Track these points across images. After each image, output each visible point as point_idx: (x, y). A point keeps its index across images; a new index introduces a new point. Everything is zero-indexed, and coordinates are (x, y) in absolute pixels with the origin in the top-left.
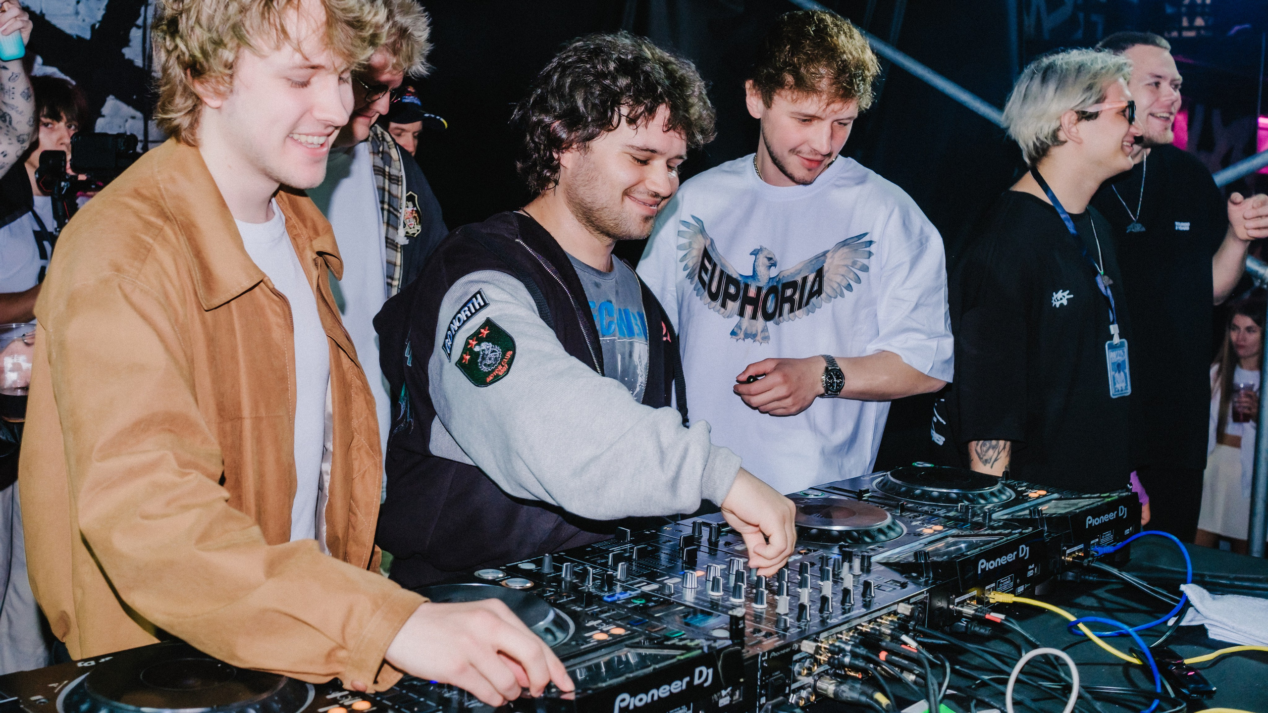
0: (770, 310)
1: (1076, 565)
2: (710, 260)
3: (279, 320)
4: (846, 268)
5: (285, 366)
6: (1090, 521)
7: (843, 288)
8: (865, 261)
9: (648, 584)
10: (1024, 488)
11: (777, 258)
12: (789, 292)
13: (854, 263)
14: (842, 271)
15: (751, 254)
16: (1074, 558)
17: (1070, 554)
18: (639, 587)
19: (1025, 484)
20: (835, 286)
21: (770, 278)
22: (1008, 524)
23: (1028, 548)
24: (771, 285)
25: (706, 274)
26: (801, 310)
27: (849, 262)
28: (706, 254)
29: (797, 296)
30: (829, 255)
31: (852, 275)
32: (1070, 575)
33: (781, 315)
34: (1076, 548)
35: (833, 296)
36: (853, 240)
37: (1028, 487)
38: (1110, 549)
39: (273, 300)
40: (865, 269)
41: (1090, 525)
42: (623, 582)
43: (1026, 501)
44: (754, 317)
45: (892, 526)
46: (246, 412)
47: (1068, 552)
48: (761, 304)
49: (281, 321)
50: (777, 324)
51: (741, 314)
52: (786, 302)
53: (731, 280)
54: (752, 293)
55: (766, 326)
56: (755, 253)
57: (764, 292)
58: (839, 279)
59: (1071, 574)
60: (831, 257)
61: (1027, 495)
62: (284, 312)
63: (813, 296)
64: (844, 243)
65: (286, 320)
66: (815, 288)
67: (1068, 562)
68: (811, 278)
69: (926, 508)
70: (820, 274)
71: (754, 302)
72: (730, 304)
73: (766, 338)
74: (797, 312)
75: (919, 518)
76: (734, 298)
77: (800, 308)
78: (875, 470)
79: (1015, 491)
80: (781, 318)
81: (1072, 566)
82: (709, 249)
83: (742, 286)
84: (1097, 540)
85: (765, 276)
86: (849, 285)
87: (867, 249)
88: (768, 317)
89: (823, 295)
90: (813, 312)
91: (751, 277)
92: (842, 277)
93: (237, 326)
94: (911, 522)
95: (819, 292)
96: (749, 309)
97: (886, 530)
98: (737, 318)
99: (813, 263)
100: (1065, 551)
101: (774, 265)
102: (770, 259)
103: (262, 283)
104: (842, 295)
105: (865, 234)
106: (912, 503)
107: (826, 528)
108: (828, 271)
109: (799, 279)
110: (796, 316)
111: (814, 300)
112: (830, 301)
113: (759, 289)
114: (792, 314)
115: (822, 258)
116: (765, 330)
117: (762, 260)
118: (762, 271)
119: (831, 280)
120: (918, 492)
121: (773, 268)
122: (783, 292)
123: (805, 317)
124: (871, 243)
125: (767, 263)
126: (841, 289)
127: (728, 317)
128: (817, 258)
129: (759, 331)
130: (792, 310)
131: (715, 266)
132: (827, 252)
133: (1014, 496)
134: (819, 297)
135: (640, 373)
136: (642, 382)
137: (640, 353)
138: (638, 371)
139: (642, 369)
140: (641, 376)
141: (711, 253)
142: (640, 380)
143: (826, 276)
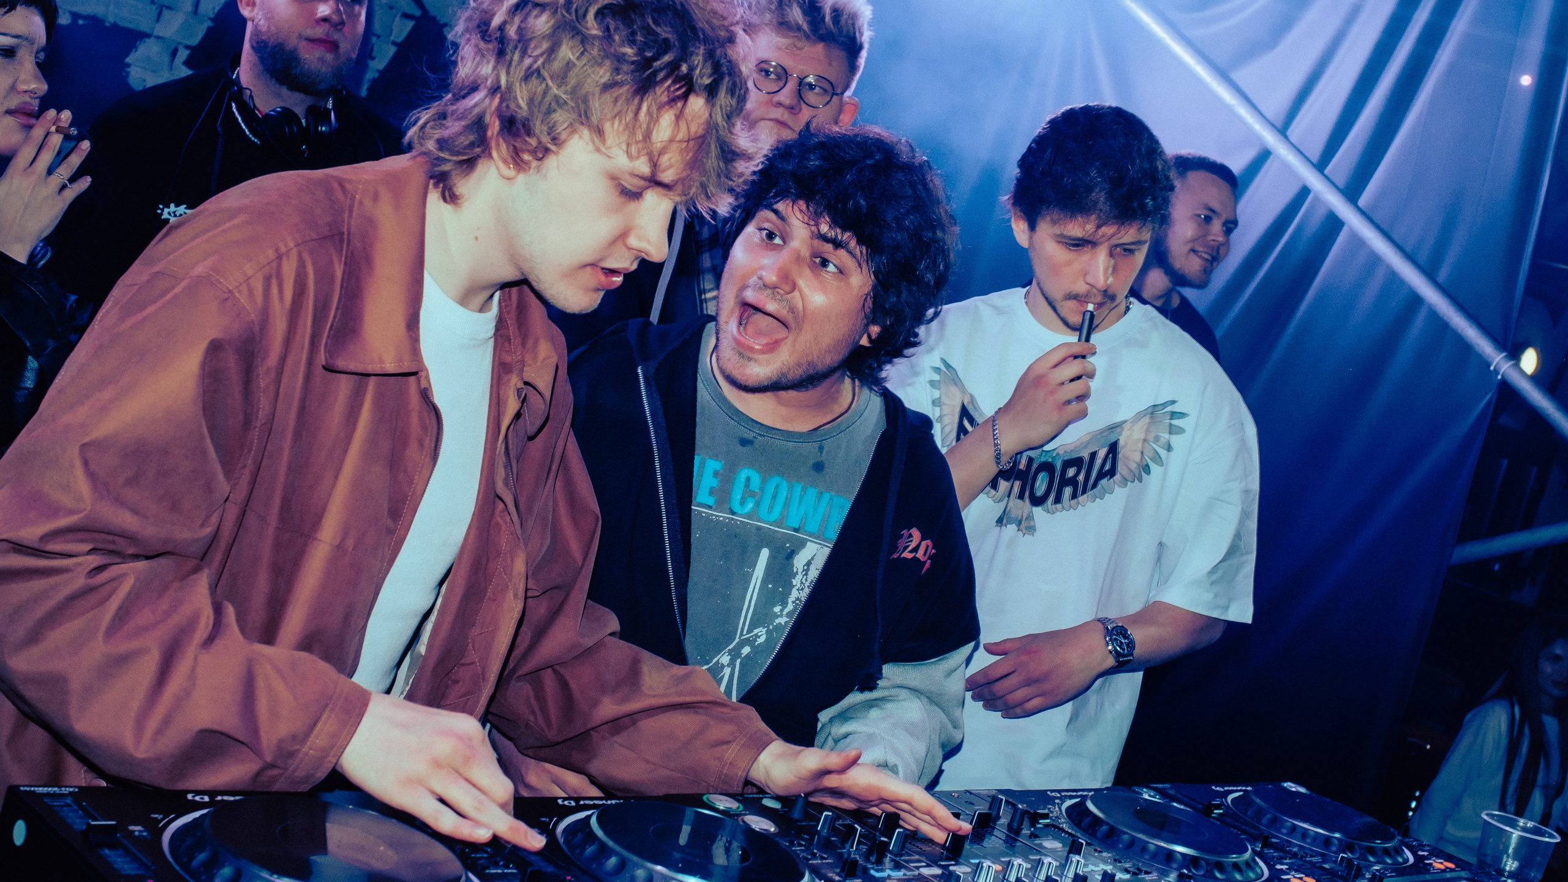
0: (1041, 492)
2: (970, 419)
7: (1141, 470)
8: (1171, 438)
9: (928, 866)
10: (1425, 853)
12: (1071, 472)
14: (1141, 447)
18: (918, 868)
20: (1131, 466)
24: (1044, 459)
26: (1085, 496)
28: (965, 412)
29: (1081, 477)
30: (1127, 426)
31: (1152, 454)
33: (1056, 500)
35: (1129, 479)
36: (1157, 408)
40: (1169, 447)
42: (896, 856)
43: (1428, 872)
44: (1021, 496)
45: (1251, 864)
48: (1029, 482)
50: (1050, 511)
52: (1067, 485)
54: (1022, 464)
55: (1033, 511)
57: (1035, 466)
58: (1136, 457)
60: (1129, 429)
61: (1431, 864)
63: (1103, 477)
64: (1146, 412)
66: (1107, 467)
68: (1102, 453)
69: (1295, 849)
70: (1113, 448)
72: (1003, 484)
73: (1031, 529)
74: (1081, 499)
75: (1286, 861)
77: (1084, 492)
79: (1414, 854)
80: (1056, 504)
82: (970, 408)
86: (1147, 465)
87: (1175, 422)
88: (1037, 501)
89: (1117, 477)
90: (1101, 499)
92: (1140, 455)
94: (1275, 864)
95: (1112, 473)
97: (1243, 867)
99: (1105, 434)
103: (415, 377)
104: (1139, 480)
105: (1173, 402)
106: (1278, 837)
107: (1166, 845)
108: (1124, 447)
109: (1086, 455)
110: (1078, 503)
111: (1104, 482)
112: (1126, 486)
113: (1030, 462)
114: (1075, 501)
115: (1118, 430)
116: (1031, 516)
119: (1127, 458)
122: (1063, 471)
123: (1090, 504)
124: (1179, 414)
126: (1138, 470)
127: (999, 501)
128: (1111, 428)
129: (1021, 518)
130: (1074, 496)
132: (1124, 422)
133: (1412, 860)
134: (1112, 480)
135: (799, 585)
136: (797, 599)
137: (812, 558)
138: (794, 582)
139: (804, 581)
140: (798, 590)
141: (972, 412)
142: (794, 594)
143: (1122, 453)
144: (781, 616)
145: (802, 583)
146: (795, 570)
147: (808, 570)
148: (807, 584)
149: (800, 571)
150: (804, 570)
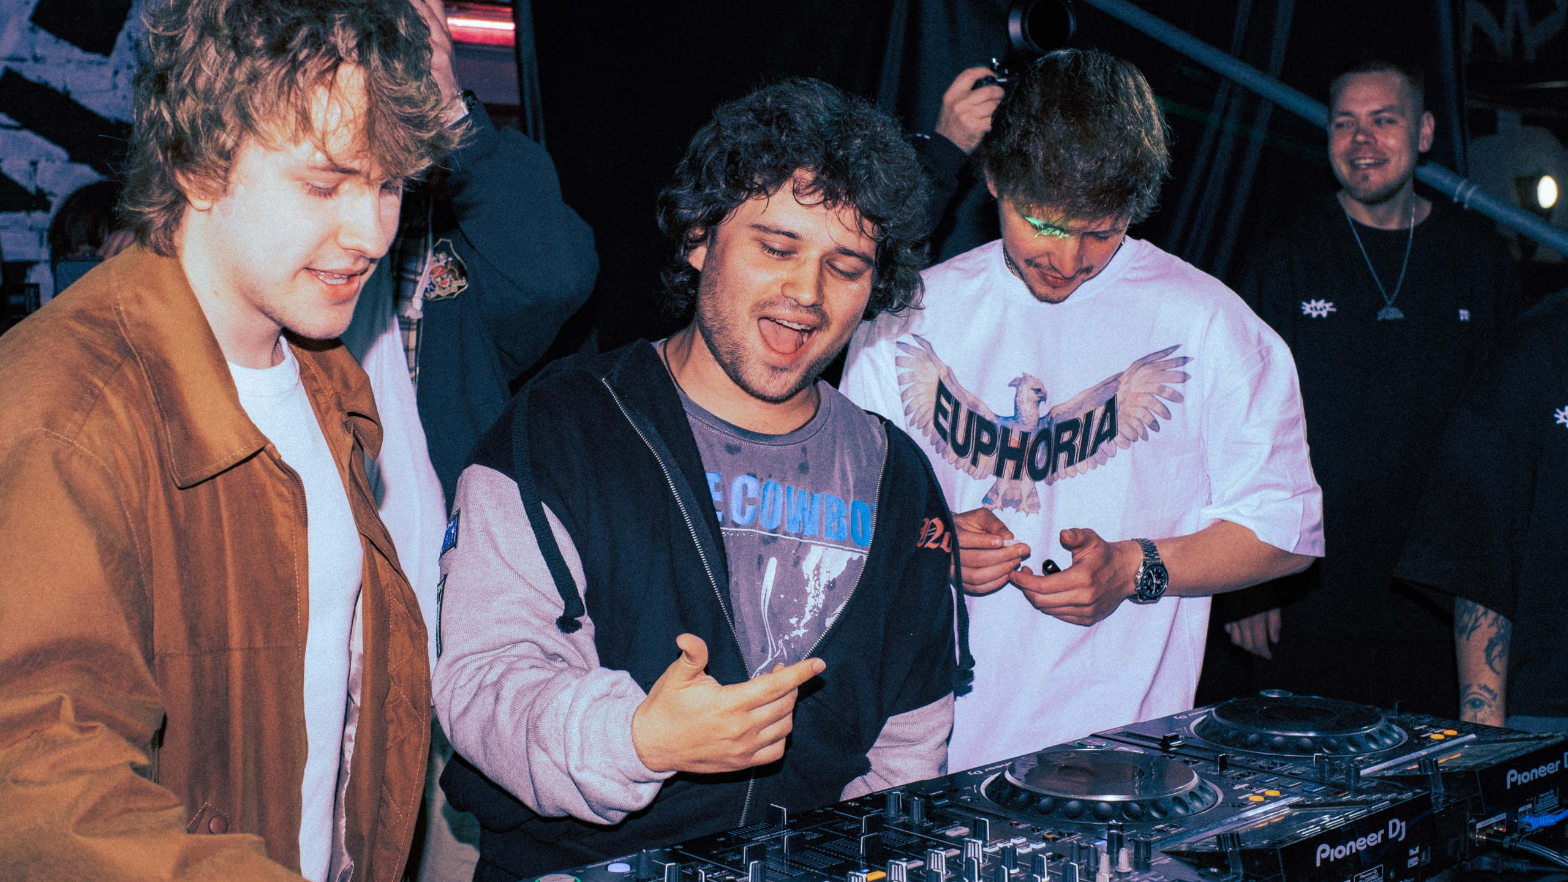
0: (1040, 464)
1: (1491, 846)
2: (949, 397)
3: (287, 507)
4: (1149, 397)
5: (293, 576)
6: (1513, 777)
7: (1147, 428)
8: (1178, 387)
10: (1423, 727)
11: (1047, 388)
12: (1066, 436)
13: (1162, 390)
14: (1144, 401)
15: (1010, 385)
16: (1488, 835)
17: (1482, 830)
19: (1427, 720)
20: (1135, 423)
21: (1040, 419)
22: (1384, 783)
23: (1403, 824)
24: (1040, 428)
25: (945, 417)
26: (1084, 462)
27: (1154, 388)
28: (942, 390)
29: (1078, 442)
30: (1124, 379)
31: (1158, 408)
32: (1486, 862)
33: (1054, 470)
34: (1493, 820)
35: (1132, 438)
36: (1158, 356)
37: (1430, 726)
38: (1549, 820)
39: (279, 478)
40: (1178, 398)
41: (1514, 784)
43: (1422, 746)
44: (1017, 475)
45: (1199, 793)
46: (236, 638)
47: (1479, 826)
48: (1026, 457)
49: (291, 511)
50: (1050, 484)
51: (999, 472)
52: (1063, 451)
53: (985, 425)
54: (1014, 441)
55: (1034, 488)
56: (1016, 383)
57: (1032, 438)
58: (1139, 413)
59: (1486, 859)
60: (1127, 383)
61: (1428, 737)
62: (294, 494)
63: (1103, 440)
64: (1145, 362)
65: (296, 507)
66: (1106, 428)
67: (1480, 841)
68: (1099, 413)
69: (1262, 763)
70: (1111, 406)
71: (1016, 455)
72: (983, 459)
73: (1035, 507)
74: (1078, 465)
75: (1247, 779)
76: (987, 450)
77: (1082, 458)
78: (1197, 704)
79: (1409, 730)
80: (1055, 474)
81: (1489, 847)
82: (947, 383)
83: (999, 431)
84: (1530, 806)
85: (1031, 417)
86: (1155, 421)
87: (1180, 369)
88: (1037, 475)
89: (1118, 438)
90: (1103, 464)
91: (1014, 418)
92: (1144, 411)
93: (225, 515)
94: (1233, 785)
95: (1112, 433)
96: (1010, 466)
97: (1188, 800)
98: (992, 479)
99: (1100, 391)
100: (1475, 825)
101: (1043, 399)
102: (1038, 391)
103: (263, 453)
104: (1145, 437)
105: (1176, 347)
106: (1242, 754)
107: (1094, 798)
108: (1122, 403)
109: (1081, 416)
110: (1076, 471)
111: (1104, 445)
112: (1128, 446)
113: (1025, 436)
114: (1069, 469)
115: (1114, 384)
116: (1033, 494)
117: (1027, 394)
118: (1027, 408)
119: (1129, 416)
120: (1253, 737)
121: (1042, 403)
122: (1058, 436)
123: (1090, 472)
124: (1185, 360)
125: (1035, 396)
126: (1144, 428)
127: (980, 478)
128: (1106, 384)
129: (1025, 494)
130: (1070, 462)
131: (957, 406)
132: (1121, 374)
133: (1406, 737)
134: (1112, 442)
135: (813, 592)
136: (815, 607)
137: (820, 562)
138: (808, 589)
139: (817, 587)
140: (813, 597)
141: (949, 388)
142: (811, 602)
143: (1121, 409)
144: (799, 628)
145: (816, 589)
146: (806, 577)
147: (818, 574)
148: (822, 589)
149: (811, 577)
150: (815, 575)
